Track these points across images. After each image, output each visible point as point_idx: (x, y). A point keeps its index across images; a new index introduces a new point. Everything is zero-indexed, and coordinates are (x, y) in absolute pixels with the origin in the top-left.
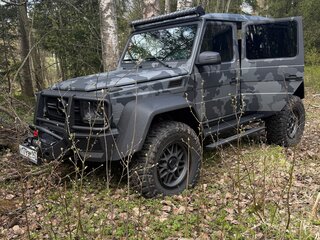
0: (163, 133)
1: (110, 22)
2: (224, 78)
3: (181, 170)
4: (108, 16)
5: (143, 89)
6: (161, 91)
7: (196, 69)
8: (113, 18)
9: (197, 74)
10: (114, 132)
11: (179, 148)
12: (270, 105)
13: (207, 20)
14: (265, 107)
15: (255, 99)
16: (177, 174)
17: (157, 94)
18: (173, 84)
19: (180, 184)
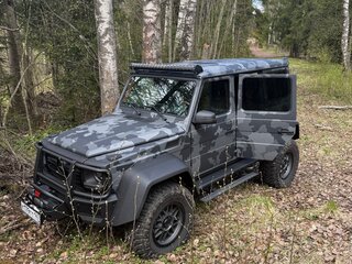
0: (160, 199)
1: (108, 47)
2: (220, 130)
3: (174, 227)
4: (107, 42)
5: (142, 154)
6: (158, 153)
7: (193, 127)
8: (111, 44)
9: (194, 131)
10: (114, 198)
11: (174, 206)
12: (263, 154)
13: (204, 78)
14: (258, 156)
15: (249, 147)
16: (171, 231)
17: (154, 157)
18: (169, 145)
19: (173, 241)
